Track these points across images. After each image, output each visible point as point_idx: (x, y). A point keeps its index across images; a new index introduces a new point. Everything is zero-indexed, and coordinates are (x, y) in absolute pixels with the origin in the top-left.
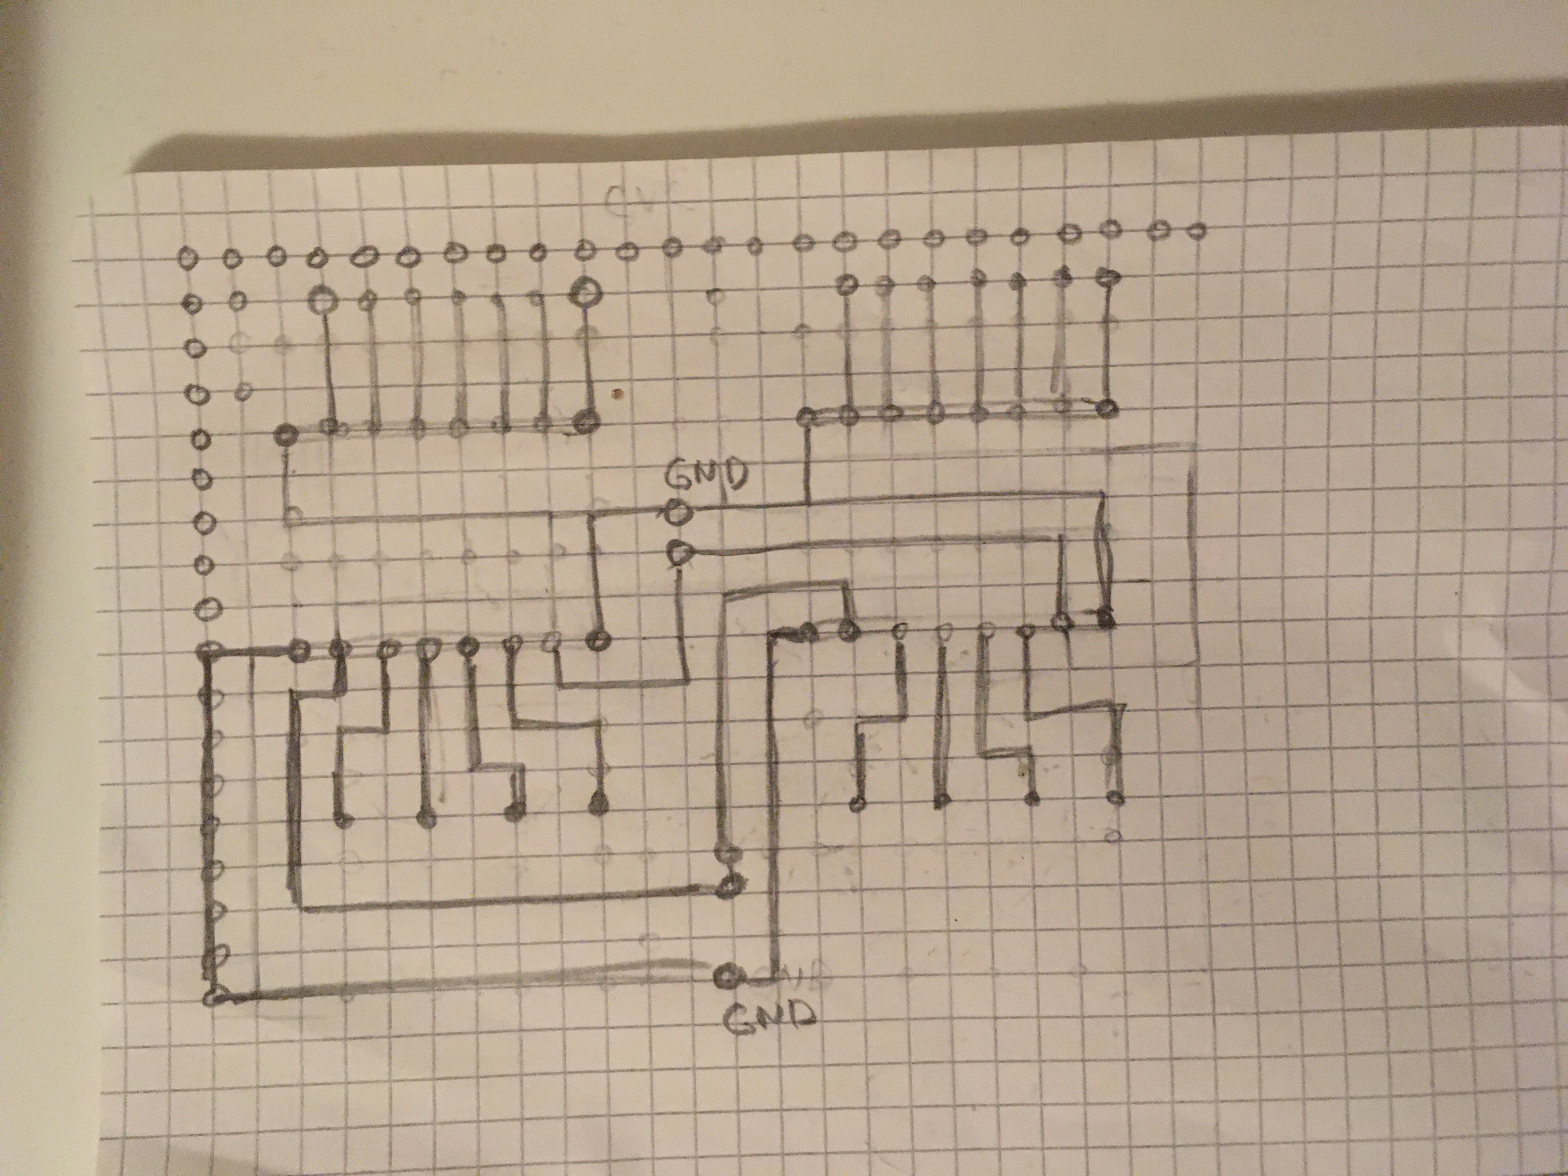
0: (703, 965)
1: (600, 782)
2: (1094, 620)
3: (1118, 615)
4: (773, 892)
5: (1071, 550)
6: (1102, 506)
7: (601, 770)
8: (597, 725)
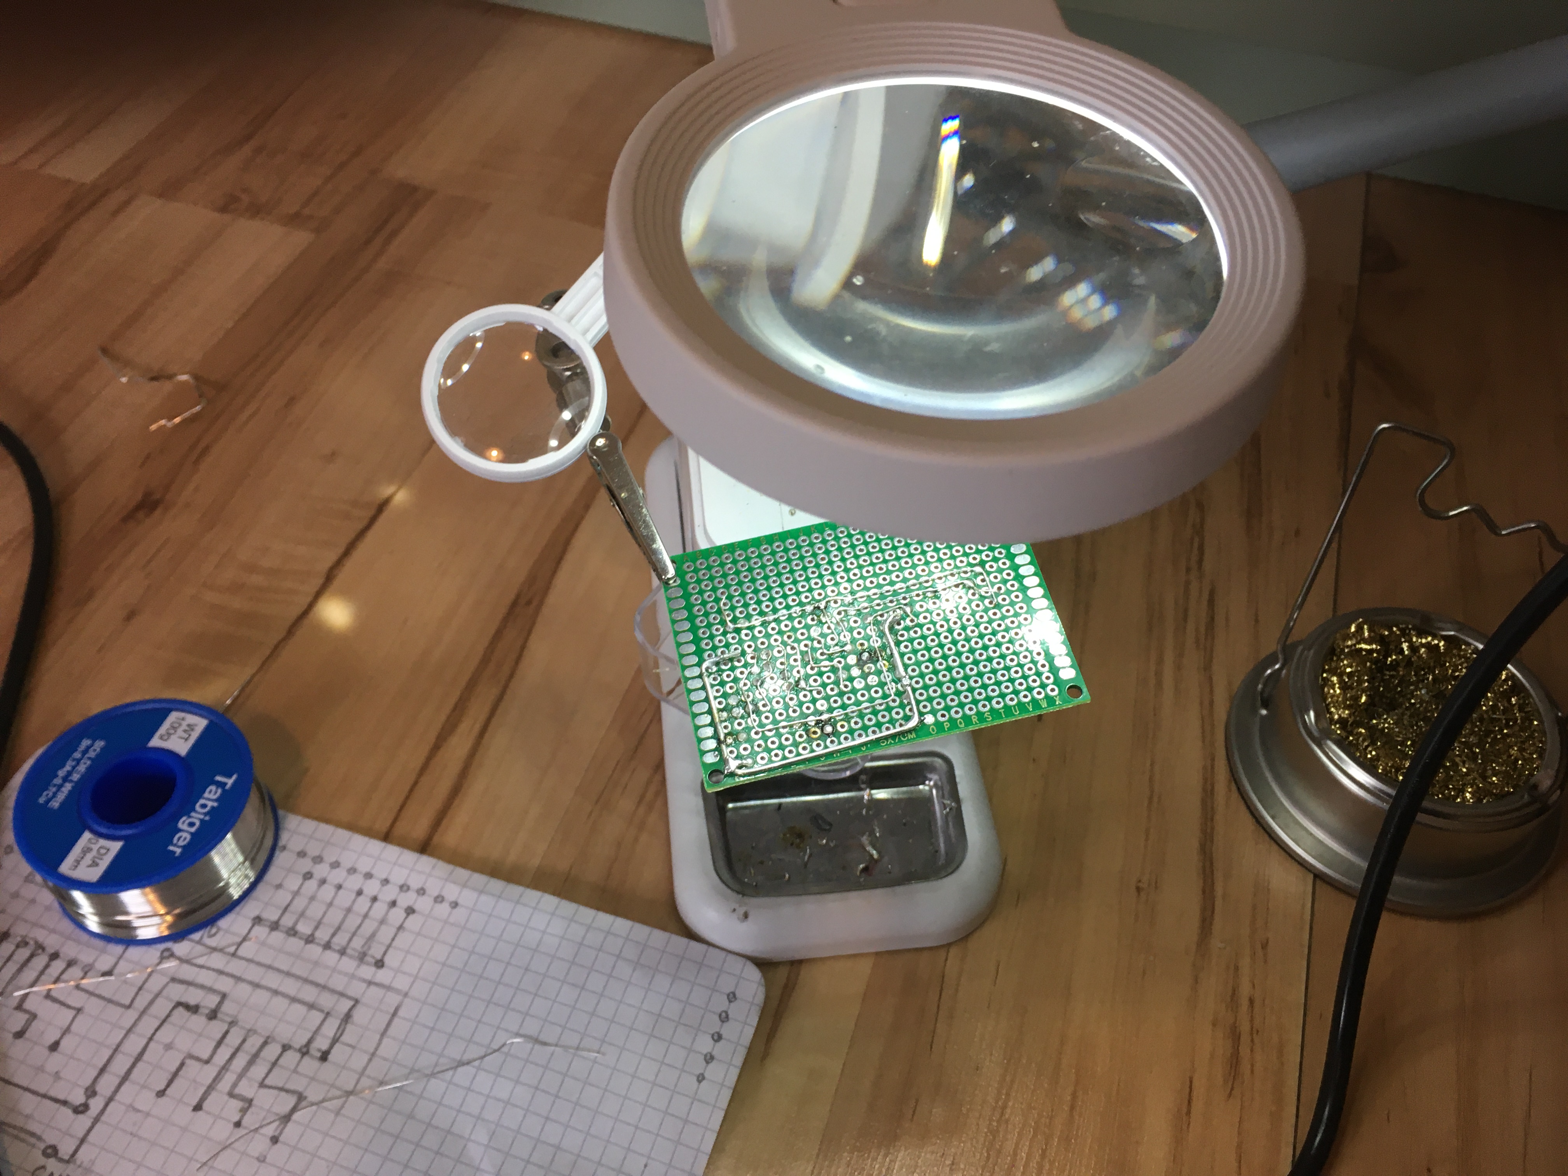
0: (44, 1141)
1: (61, 1038)
2: (319, 1055)
3: (330, 1057)
4: (96, 1120)
5: (330, 1020)
6: (353, 1006)
7: (67, 1031)
8: (79, 1010)
